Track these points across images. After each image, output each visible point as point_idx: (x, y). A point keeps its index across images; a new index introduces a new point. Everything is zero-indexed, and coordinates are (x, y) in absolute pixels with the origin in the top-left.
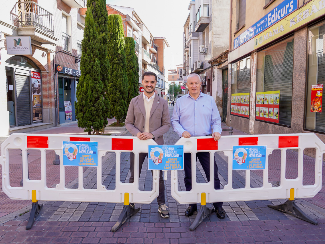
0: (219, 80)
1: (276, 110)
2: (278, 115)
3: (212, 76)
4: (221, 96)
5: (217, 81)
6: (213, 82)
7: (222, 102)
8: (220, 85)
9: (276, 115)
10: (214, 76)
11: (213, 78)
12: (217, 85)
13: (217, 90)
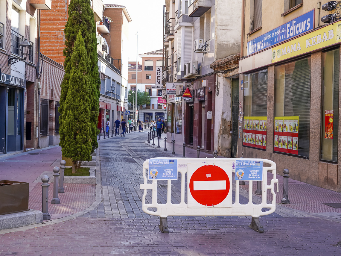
0: (225, 94)
1: (296, 140)
2: (297, 145)
3: (215, 88)
4: (229, 119)
5: (222, 96)
6: (216, 96)
7: (229, 128)
8: (228, 102)
9: (295, 146)
10: (218, 89)
11: (216, 91)
12: (222, 102)
13: (222, 109)
